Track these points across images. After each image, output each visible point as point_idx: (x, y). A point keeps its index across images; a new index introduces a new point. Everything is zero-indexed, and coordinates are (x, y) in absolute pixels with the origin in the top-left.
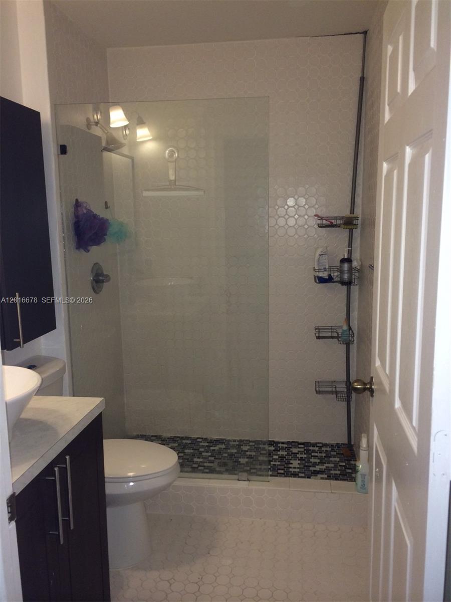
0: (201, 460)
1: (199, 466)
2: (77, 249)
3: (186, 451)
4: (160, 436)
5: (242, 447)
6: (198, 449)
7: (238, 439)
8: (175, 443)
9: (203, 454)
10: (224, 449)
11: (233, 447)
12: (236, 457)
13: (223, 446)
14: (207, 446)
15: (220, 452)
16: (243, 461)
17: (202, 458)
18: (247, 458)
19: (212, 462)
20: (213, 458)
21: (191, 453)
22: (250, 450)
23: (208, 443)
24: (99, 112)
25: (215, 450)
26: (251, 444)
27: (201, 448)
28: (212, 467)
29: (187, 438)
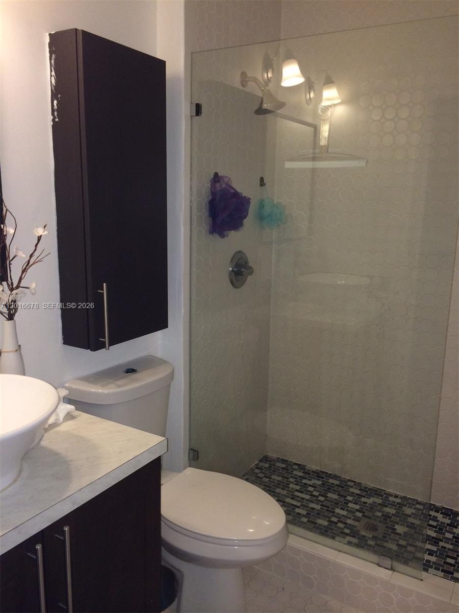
0: (344, 513)
1: (339, 521)
2: (210, 233)
3: (329, 495)
4: (304, 466)
5: (404, 508)
6: (346, 497)
7: (403, 495)
8: (319, 480)
9: (350, 505)
10: (379, 504)
11: (393, 504)
12: (391, 521)
13: (379, 501)
14: (357, 494)
15: (372, 507)
16: (400, 529)
17: (347, 510)
18: (407, 526)
19: (357, 520)
20: (359, 515)
21: (335, 499)
22: (414, 516)
23: (360, 490)
24: (271, 70)
25: (366, 503)
26: (418, 506)
27: (349, 495)
28: (356, 527)
29: (335, 477)
